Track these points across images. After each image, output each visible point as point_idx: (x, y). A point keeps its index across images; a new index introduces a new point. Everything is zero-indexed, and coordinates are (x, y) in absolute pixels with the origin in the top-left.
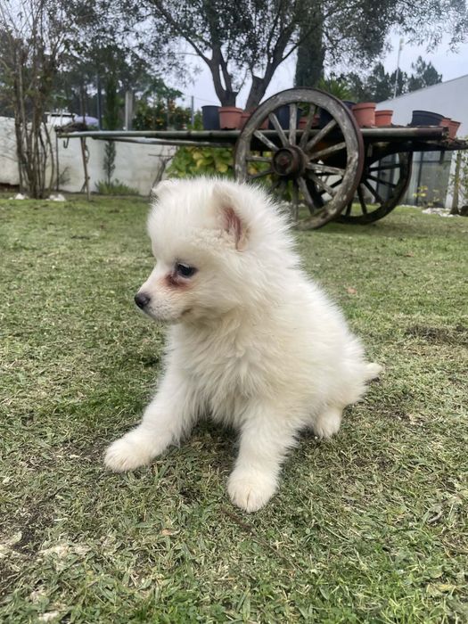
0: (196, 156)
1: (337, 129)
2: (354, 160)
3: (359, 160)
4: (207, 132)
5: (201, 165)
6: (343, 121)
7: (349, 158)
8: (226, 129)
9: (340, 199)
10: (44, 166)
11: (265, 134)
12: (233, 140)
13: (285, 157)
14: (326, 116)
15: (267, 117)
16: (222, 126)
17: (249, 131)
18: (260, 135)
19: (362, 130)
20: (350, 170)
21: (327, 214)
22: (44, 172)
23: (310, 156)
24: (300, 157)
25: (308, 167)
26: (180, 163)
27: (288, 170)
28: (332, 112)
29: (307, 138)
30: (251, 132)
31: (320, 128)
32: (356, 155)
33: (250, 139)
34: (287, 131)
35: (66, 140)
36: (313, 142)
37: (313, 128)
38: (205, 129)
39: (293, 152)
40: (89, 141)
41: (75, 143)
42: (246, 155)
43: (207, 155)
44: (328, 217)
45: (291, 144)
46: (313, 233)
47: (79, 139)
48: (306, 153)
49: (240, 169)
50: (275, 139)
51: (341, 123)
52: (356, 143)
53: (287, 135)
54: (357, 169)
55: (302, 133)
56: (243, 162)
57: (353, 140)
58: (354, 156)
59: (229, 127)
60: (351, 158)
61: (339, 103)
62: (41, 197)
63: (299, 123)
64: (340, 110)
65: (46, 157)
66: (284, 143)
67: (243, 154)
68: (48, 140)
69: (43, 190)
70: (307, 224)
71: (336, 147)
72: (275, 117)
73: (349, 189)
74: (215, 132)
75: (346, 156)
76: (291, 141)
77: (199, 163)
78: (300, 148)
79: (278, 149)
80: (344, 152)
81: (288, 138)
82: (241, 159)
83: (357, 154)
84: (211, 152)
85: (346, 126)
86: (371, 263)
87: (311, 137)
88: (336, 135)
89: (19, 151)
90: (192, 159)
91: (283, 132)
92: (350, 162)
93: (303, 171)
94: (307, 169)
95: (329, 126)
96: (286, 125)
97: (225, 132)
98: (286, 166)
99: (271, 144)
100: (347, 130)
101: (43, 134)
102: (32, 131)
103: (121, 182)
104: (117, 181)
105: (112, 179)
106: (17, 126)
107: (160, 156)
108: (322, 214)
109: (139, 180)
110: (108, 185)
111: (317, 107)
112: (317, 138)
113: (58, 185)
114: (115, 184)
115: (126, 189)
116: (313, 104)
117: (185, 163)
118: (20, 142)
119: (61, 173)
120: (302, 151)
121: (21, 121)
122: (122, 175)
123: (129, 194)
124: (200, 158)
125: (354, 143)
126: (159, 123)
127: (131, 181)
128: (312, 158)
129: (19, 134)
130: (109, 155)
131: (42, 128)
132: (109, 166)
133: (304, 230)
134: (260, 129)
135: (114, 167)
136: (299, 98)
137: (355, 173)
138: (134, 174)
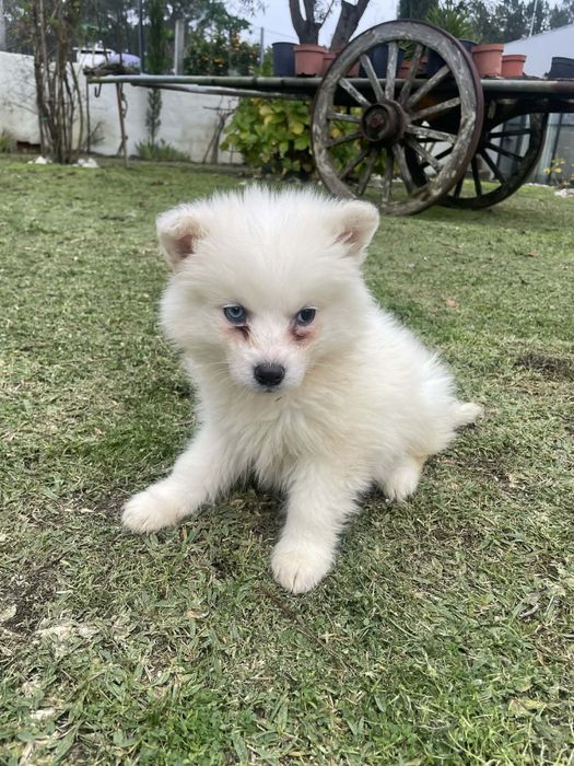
0: (263, 111)
1: (450, 78)
2: (469, 123)
3: (475, 123)
4: (278, 79)
5: (270, 124)
6: (459, 68)
7: (462, 120)
8: (303, 75)
9: (448, 176)
10: (71, 120)
11: (353, 84)
12: (311, 91)
13: (379, 117)
14: (436, 60)
15: (357, 59)
16: (298, 72)
17: (332, 79)
18: (347, 85)
19: (483, 81)
20: (464, 137)
21: (429, 195)
22: (70, 128)
23: (411, 115)
24: (399, 116)
25: (408, 131)
26: (242, 120)
27: (381, 134)
28: (445, 56)
29: (409, 90)
30: (335, 81)
31: (427, 76)
32: (473, 116)
33: (333, 90)
34: (382, 80)
35: (97, 86)
36: (417, 96)
37: (418, 77)
38: (275, 75)
39: (389, 109)
40: (127, 88)
41: (109, 91)
42: (328, 113)
43: (278, 110)
44: (430, 199)
45: (388, 98)
46: (409, 220)
47: (114, 85)
48: (406, 111)
49: (319, 131)
50: (367, 90)
51: (456, 72)
52: (474, 99)
53: (383, 86)
54: (473, 136)
55: (403, 84)
56: (324, 122)
57: (469, 94)
58: (470, 117)
59: (306, 73)
60: (466, 120)
61: (454, 43)
62: (67, 162)
63: (399, 70)
64: (456, 54)
65: (73, 109)
66: (378, 97)
67: (324, 110)
68: (76, 87)
69: (70, 151)
70: (403, 207)
71: (447, 105)
72: (369, 61)
73: (461, 162)
74: (289, 79)
75: (460, 117)
76: (388, 95)
77: (267, 121)
78: (399, 105)
79: (369, 105)
80: (457, 111)
81: (384, 89)
82: (321, 117)
83: (474, 114)
84: (284, 106)
85: (462, 76)
86: (481, 263)
87: (414, 90)
88: (448, 88)
89: (40, 100)
90: (259, 115)
91: (377, 80)
92: (464, 125)
93: (402, 136)
94: (406, 133)
95: (440, 75)
96: (382, 72)
97: (301, 80)
98: (380, 128)
99: (361, 98)
100: (463, 81)
101: (70, 77)
102: (55, 74)
103: (167, 143)
104: (163, 142)
105: (157, 139)
106: (37, 67)
107: (218, 109)
108: (423, 195)
109: (191, 141)
110: (152, 147)
111: (425, 47)
112: (422, 91)
113: (89, 146)
114: (160, 145)
115: (174, 152)
116: (420, 43)
117: (249, 120)
118: (40, 89)
119: (92, 129)
120: (401, 108)
121: (42, 61)
122: (170, 134)
123: (177, 160)
124: (269, 114)
125: (471, 99)
126: (218, 63)
127: (181, 142)
128: (415, 119)
129: (38, 77)
130: (153, 106)
131: (68, 68)
132: (152, 121)
133: (397, 216)
134: (347, 77)
135: (159, 123)
136: (402, 34)
137: (469, 141)
138: (184, 134)
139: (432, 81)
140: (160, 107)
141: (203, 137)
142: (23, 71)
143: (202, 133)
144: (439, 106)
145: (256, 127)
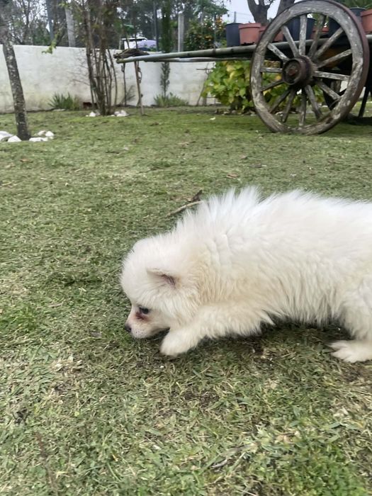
0: (229, 68)
1: (344, 36)
2: (359, 66)
3: (363, 66)
4: (229, 49)
5: (234, 77)
6: (350, 29)
7: (354, 64)
8: (245, 44)
9: (344, 105)
10: (110, 87)
11: (277, 47)
12: (249, 54)
13: (293, 68)
14: (334, 25)
15: (279, 30)
16: (242, 42)
17: (263, 45)
18: (273, 48)
19: (368, 36)
20: (355, 76)
21: (331, 119)
22: (110, 92)
23: (318, 64)
24: (308, 66)
25: (316, 75)
26: (215, 76)
27: (296, 80)
28: (339, 21)
29: (316, 48)
30: (265, 46)
31: (328, 36)
32: (361, 61)
33: (264, 52)
34: (297, 42)
35: (122, 64)
36: (321, 51)
37: (322, 37)
38: (228, 46)
39: (301, 61)
40: (142, 64)
41: (130, 67)
42: (261, 68)
43: (239, 67)
44: (332, 122)
45: (300, 54)
46: (316, 138)
47: (133, 63)
48: (313, 62)
49: (255, 81)
50: (286, 50)
51: (347, 31)
52: (362, 49)
53: (298, 45)
54: (361, 75)
55: (311, 43)
56: (258, 75)
57: (358, 46)
58: (359, 62)
59: (247, 42)
60: (356, 65)
61: (345, 11)
62: (109, 114)
63: (308, 37)
64: (347, 19)
65: (111, 80)
66: (294, 54)
67: (258, 67)
68: (112, 66)
69: (109, 107)
70: (314, 129)
71: (343, 55)
72: (287, 30)
73: (353, 94)
74: (236, 48)
75: (352, 63)
76: (301, 52)
77: (231, 75)
78: (308, 58)
79: (288, 59)
80: (349, 59)
81: (298, 48)
82: (256, 71)
83: (362, 60)
84: (242, 64)
85: (352, 34)
87: (319, 47)
88: (343, 43)
89: (91, 76)
90: (226, 72)
91: (294, 42)
92: (355, 69)
93: (311, 79)
94: (314, 77)
95: (337, 34)
96: (296, 37)
97: (244, 47)
98: (294, 76)
99: (283, 56)
100: (353, 37)
101: (108, 60)
102: (100, 59)
103: (174, 95)
104: (171, 94)
105: (167, 93)
106: (88, 56)
107: (206, 69)
108: (327, 119)
109: (189, 92)
110: (164, 98)
111: (325, 16)
112: (324, 47)
113: (126, 101)
114: (170, 97)
115: (178, 100)
116: (321, 14)
117: (220, 76)
118: (90, 69)
119: (127, 91)
120: (310, 60)
121: (91, 52)
122: (176, 89)
123: (180, 105)
124: (233, 71)
125: (359, 49)
126: (208, 39)
127: (182, 93)
128: (320, 66)
129: (89, 62)
130: (164, 72)
131: (107, 55)
132: (164, 82)
133: (309, 135)
134: (274, 42)
135: (169, 82)
136: (309, 9)
137: (359, 79)
138: (185, 88)
139: (331, 40)
140: (169, 72)
141: (197, 88)
142: (80, 60)
143: (196, 86)
144: (337, 56)
145: (224, 80)
